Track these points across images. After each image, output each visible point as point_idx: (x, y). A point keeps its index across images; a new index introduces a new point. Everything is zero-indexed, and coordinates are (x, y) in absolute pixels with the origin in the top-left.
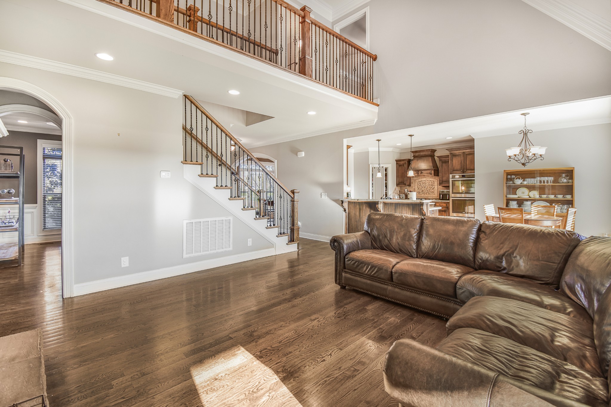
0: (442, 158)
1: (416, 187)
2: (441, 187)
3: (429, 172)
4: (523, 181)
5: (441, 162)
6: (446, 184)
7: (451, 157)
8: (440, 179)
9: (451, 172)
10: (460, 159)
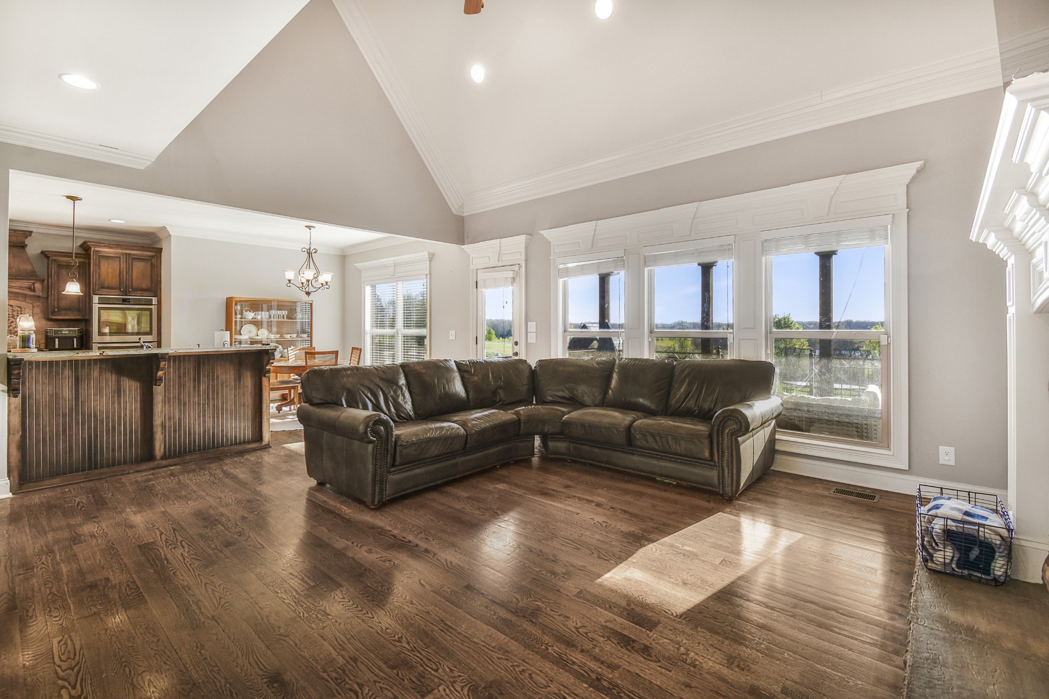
0: (57, 256)
3: (25, 284)
4: (255, 315)
6: (69, 316)
7: (97, 261)
8: (53, 302)
9: (97, 291)
10: (119, 266)
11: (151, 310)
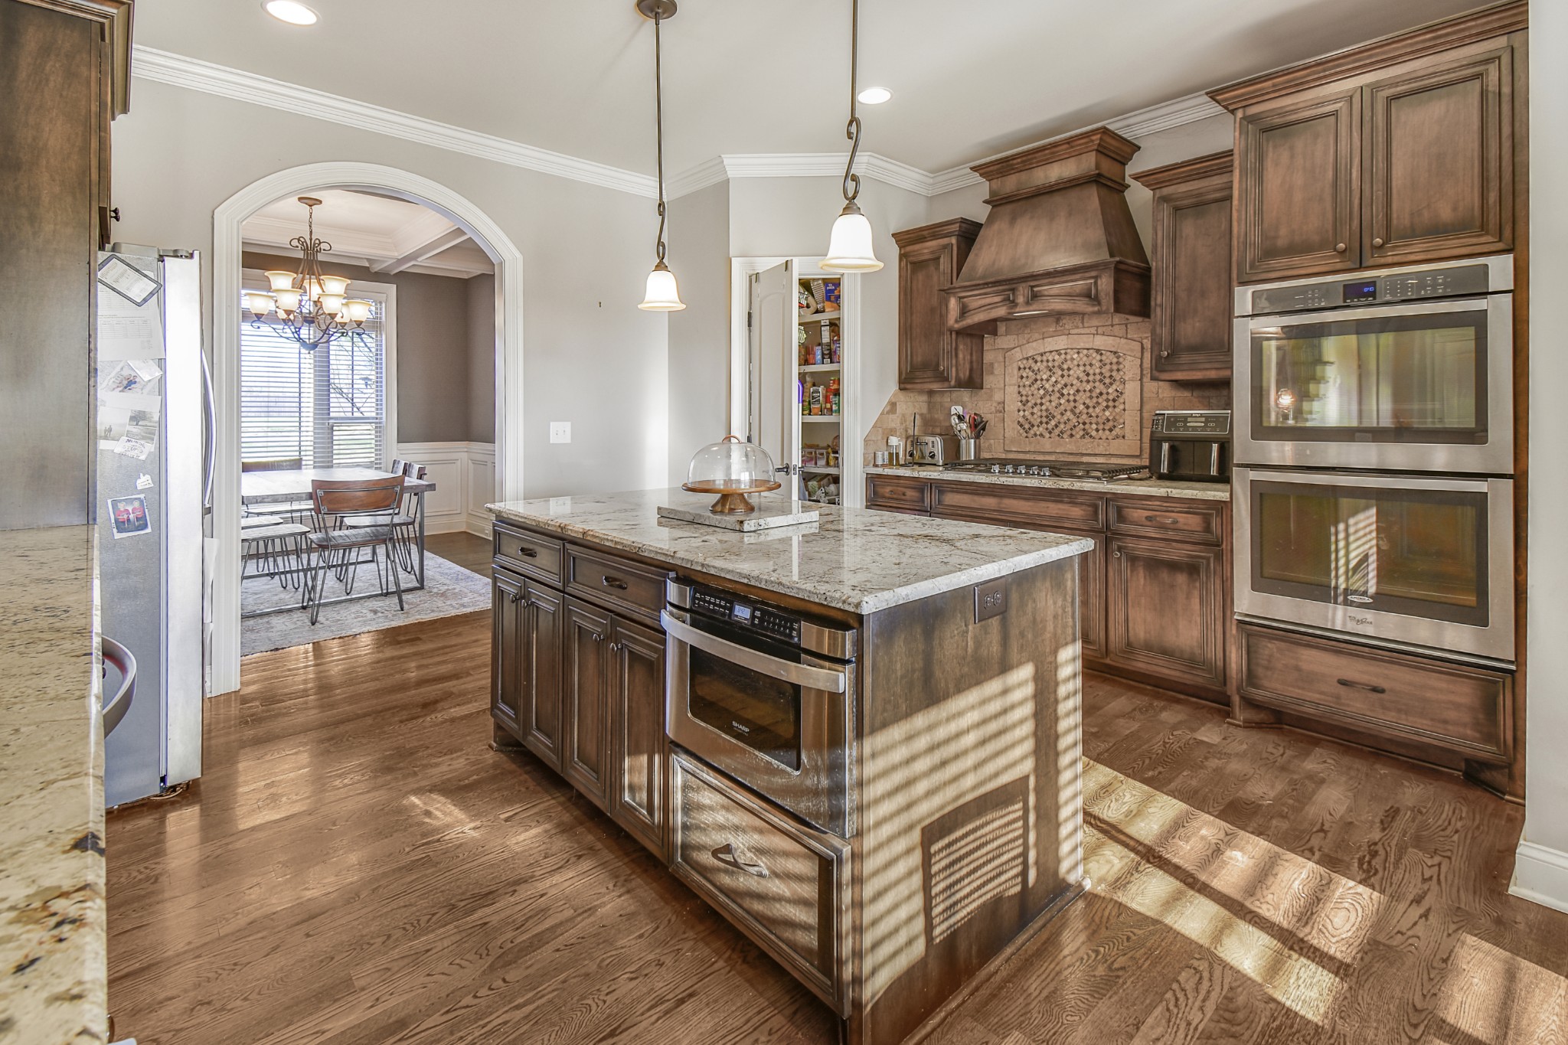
0: (1170, 182)
1: (1012, 390)
2: (1166, 391)
3: (1080, 284)
5: (1166, 207)
6: (1200, 370)
7: (1253, 154)
8: (1158, 330)
9: (1251, 268)
10: (1332, 151)
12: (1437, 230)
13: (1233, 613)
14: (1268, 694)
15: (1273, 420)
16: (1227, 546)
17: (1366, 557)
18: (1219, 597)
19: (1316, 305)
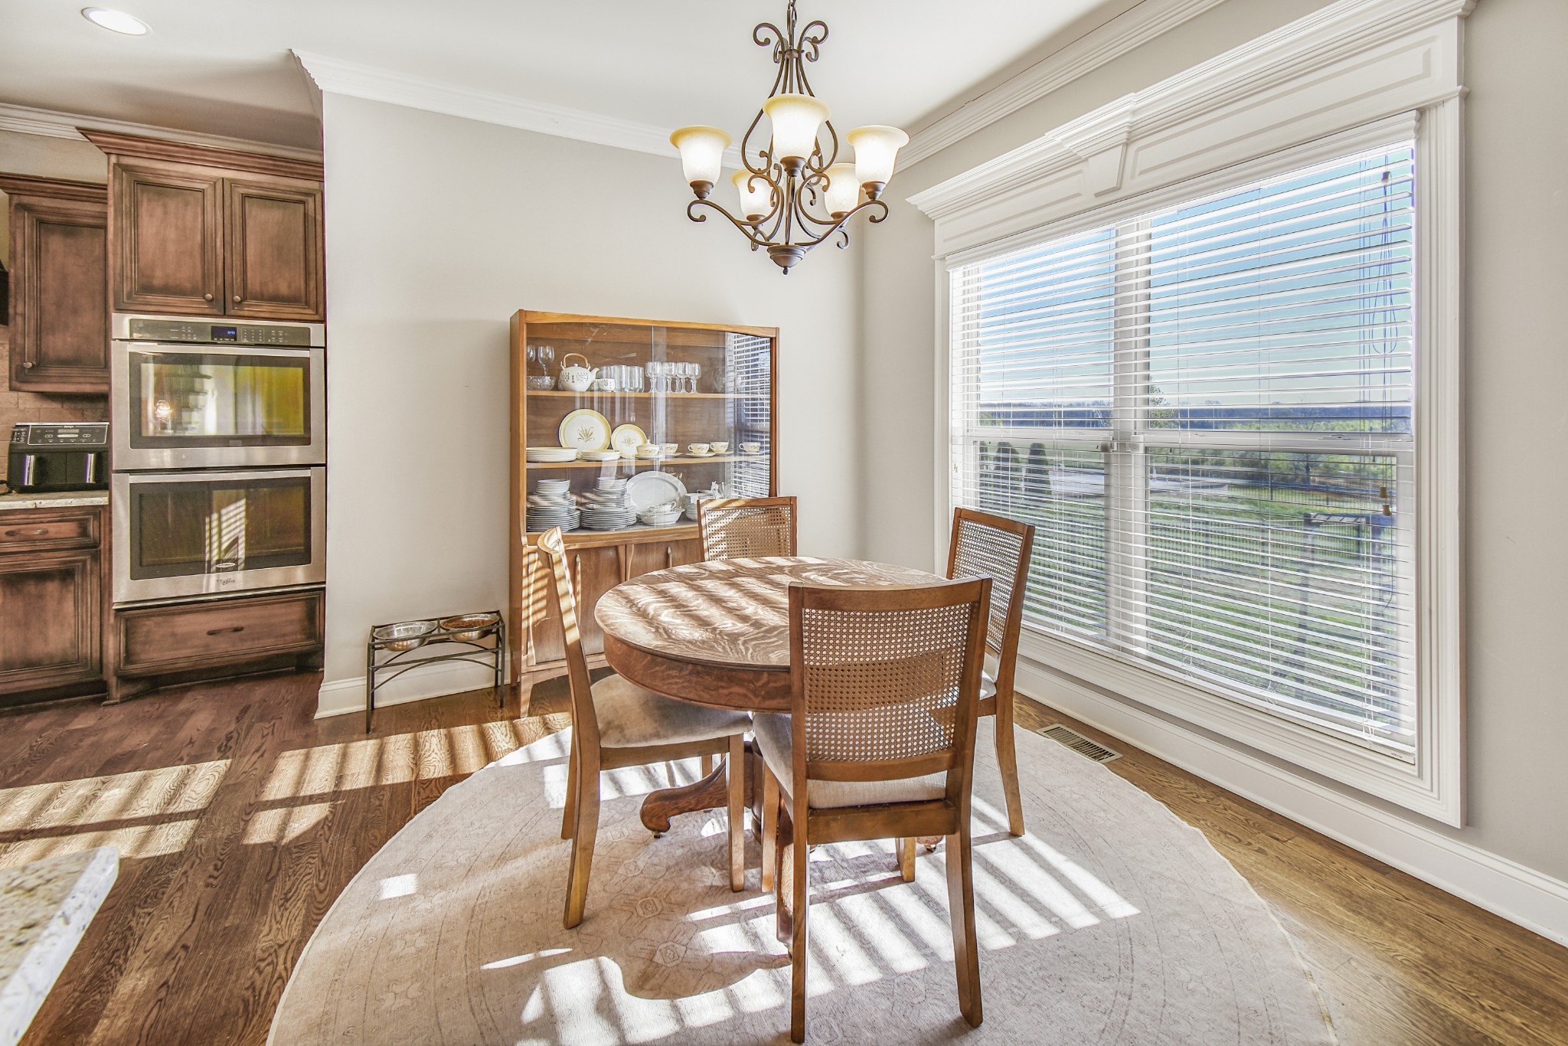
0: (33, 192)
2: (27, 402)
4: (599, 377)
5: (27, 220)
6: (74, 383)
7: (128, 199)
8: (20, 340)
9: (128, 298)
10: (200, 219)
11: (305, 364)
12: (276, 298)
13: (111, 604)
14: (146, 665)
15: (150, 430)
16: (105, 546)
17: (236, 541)
18: (97, 595)
19: (189, 339)
